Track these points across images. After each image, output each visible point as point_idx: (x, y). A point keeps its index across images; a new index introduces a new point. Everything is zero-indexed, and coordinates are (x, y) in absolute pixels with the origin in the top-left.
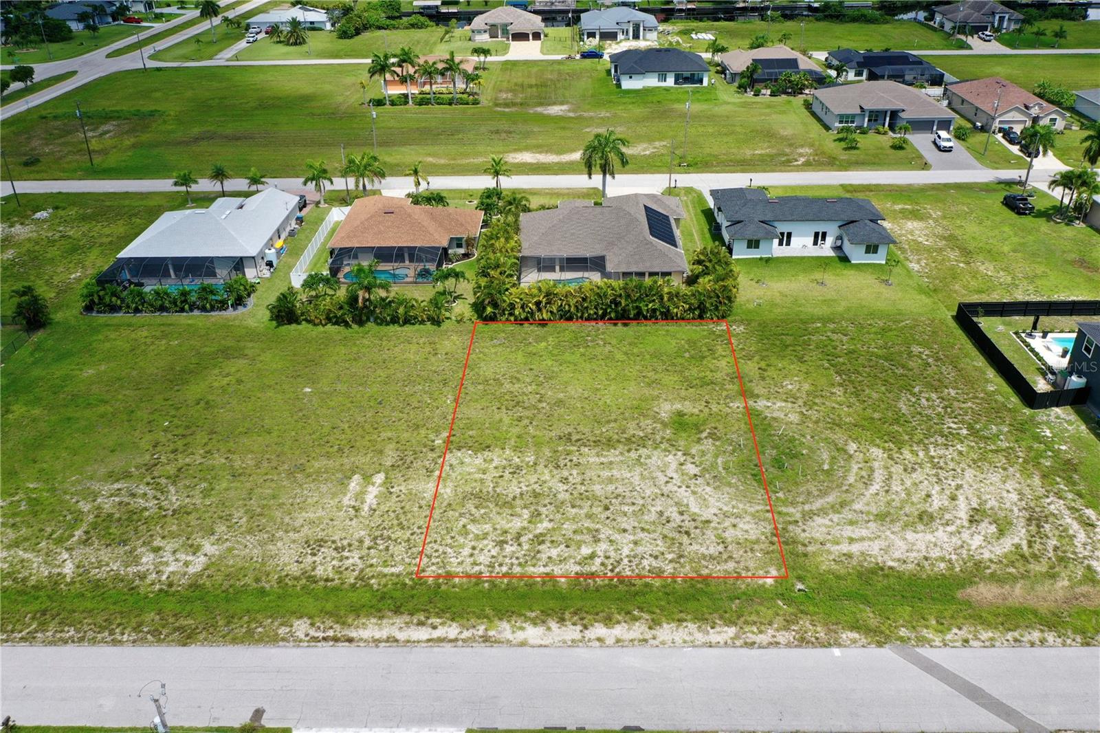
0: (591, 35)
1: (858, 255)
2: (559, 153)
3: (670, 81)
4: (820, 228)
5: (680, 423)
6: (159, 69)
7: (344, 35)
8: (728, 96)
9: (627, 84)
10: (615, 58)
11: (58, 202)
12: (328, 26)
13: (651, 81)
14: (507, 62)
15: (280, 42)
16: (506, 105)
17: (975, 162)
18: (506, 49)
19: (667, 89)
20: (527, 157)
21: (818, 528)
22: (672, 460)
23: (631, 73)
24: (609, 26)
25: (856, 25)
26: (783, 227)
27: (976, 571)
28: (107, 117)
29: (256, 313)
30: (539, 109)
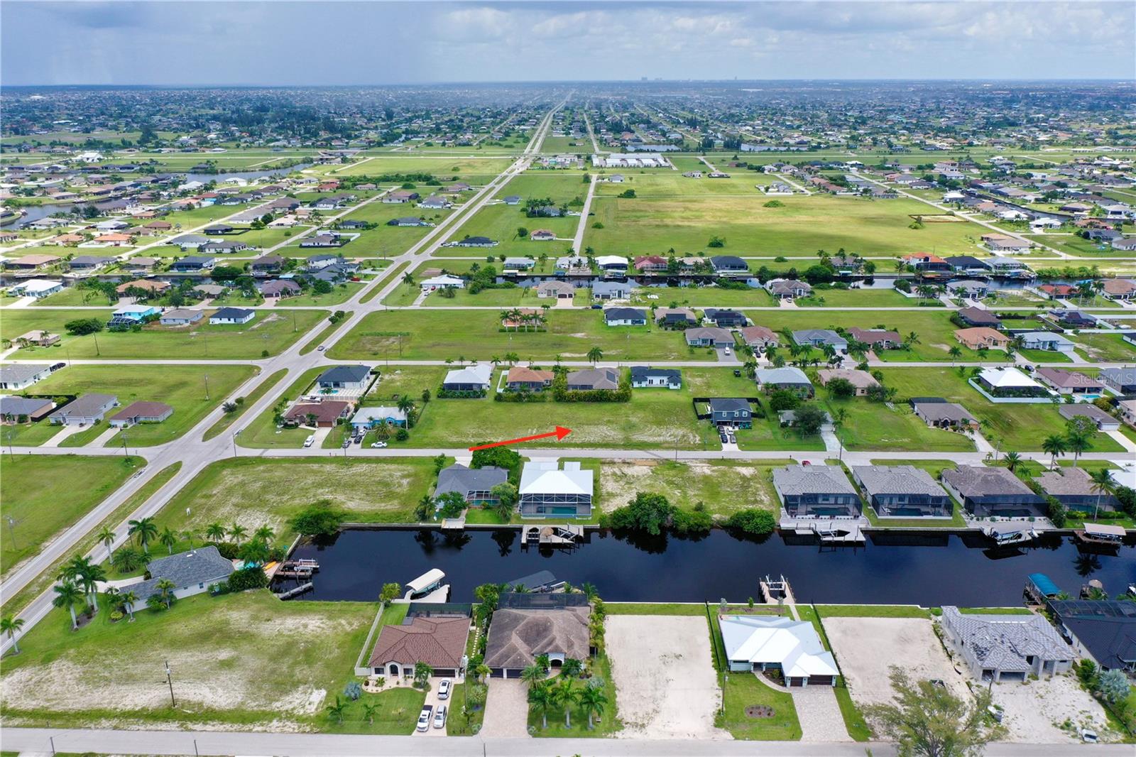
0: (598, 296)
1: (672, 386)
2: (580, 353)
3: (629, 322)
4: (662, 378)
5: (609, 421)
6: (392, 311)
7: (473, 292)
8: (655, 330)
9: (611, 323)
10: (607, 311)
11: (402, 368)
12: (462, 286)
13: (621, 322)
14: (556, 310)
15: (442, 296)
16: (558, 333)
17: (736, 359)
18: (555, 303)
19: (628, 326)
20: (568, 355)
21: (634, 437)
22: (605, 428)
23: (612, 319)
24: (606, 292)
25: (734, 291)
26: (650, 378)
27: (667, 442)
28: (389, 335)
29: (489, 399)
30: (572, 335)
